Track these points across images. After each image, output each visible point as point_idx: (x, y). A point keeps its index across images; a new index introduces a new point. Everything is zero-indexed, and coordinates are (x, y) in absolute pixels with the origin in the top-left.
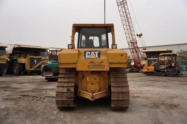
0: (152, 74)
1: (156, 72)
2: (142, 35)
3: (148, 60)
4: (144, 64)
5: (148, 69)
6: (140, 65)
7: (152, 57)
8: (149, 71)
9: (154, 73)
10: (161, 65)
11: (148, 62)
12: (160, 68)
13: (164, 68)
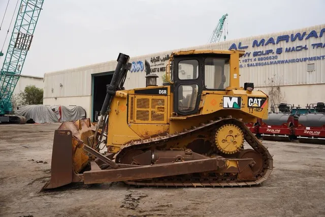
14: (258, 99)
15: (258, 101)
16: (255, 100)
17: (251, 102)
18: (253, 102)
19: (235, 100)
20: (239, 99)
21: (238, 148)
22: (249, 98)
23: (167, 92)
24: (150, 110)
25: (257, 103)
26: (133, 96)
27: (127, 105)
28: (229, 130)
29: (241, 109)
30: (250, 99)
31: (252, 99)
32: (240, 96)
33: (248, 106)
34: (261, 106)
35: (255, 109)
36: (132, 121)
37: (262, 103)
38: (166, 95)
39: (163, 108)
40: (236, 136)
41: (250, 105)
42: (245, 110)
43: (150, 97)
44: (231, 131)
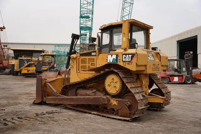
0: (32, 75)
1: (37, 73)
2: (5, 28)
3: (20, 59)
4: (14, 64)
5: (28, 71)
6: (2, 65)
7: (23, 56)
8: (30, 72)
9: (35, 74)
10: (43, 65)
11: (19, 62)
12: (42, 69)
13: (46, 69)
14: (129, 55)
15: (129, 57)
16: (127, 56)
17: (125, 58)
18: (126, 58)
19: (114, 57)
20: (117, 56)
21: (117, 91)
22: (123, 54)
23: (96, 54)
24: (87, 65)
25: (128, 58)
26: (79, 57)
27: (77, 62)
28: (112, 78)
29: (118, 63)
30: (124, 56)
31: (125, 56)
32: (118, 54)
33: (123, 61)
34: (131, 60)
35: (127, 63)
36: (79, 72)
37: (132, 58)
38: (95, 56)
39: (94, 64)
40: (116, 83)
41: (124, 60)
42: (121, 63)
43: (87, 57)
44: (113, 79)
